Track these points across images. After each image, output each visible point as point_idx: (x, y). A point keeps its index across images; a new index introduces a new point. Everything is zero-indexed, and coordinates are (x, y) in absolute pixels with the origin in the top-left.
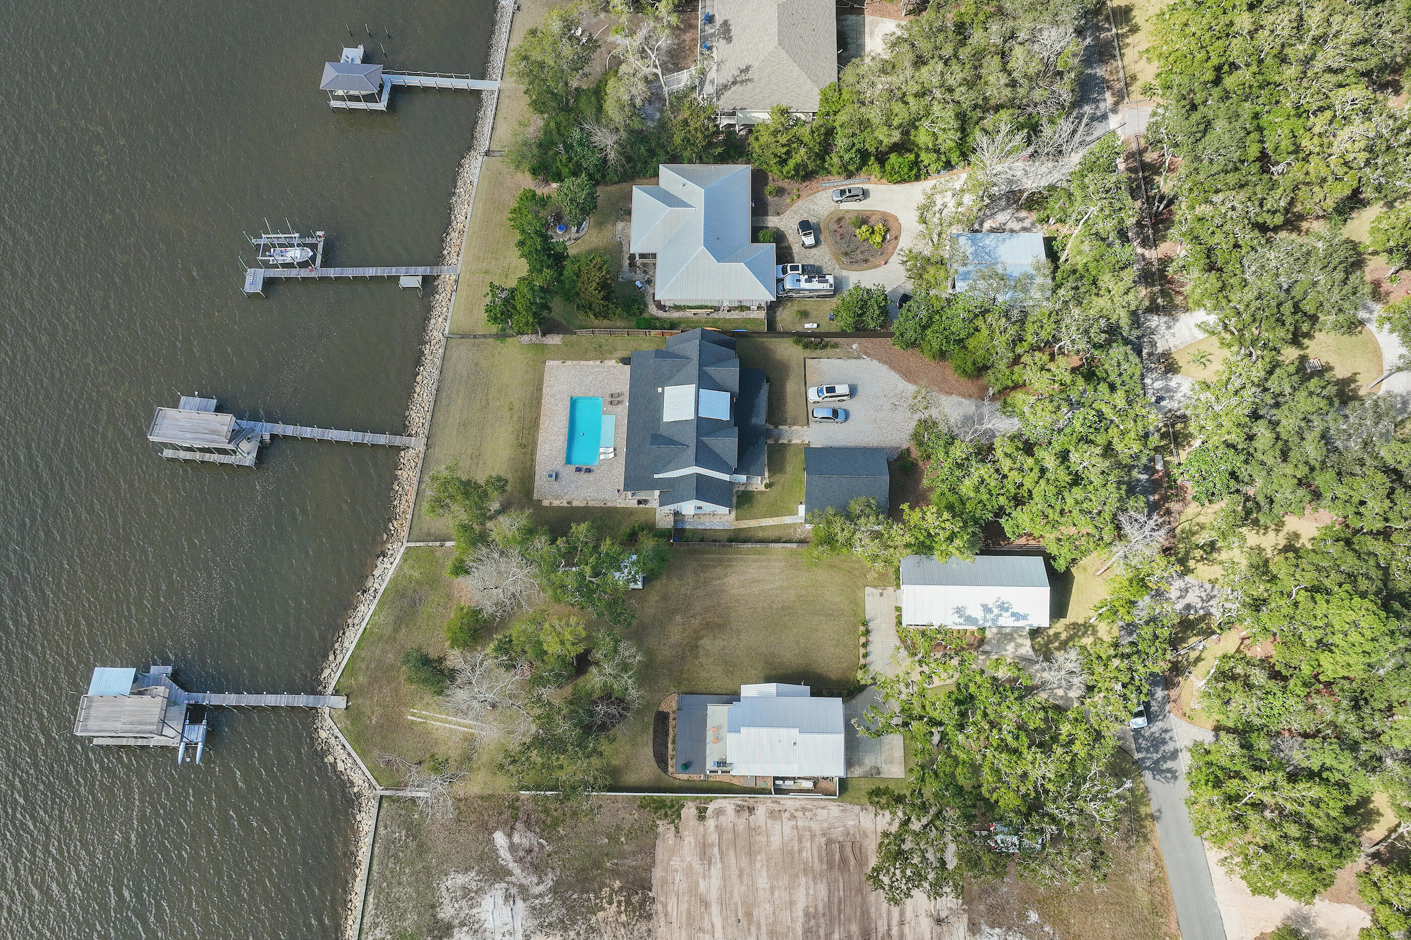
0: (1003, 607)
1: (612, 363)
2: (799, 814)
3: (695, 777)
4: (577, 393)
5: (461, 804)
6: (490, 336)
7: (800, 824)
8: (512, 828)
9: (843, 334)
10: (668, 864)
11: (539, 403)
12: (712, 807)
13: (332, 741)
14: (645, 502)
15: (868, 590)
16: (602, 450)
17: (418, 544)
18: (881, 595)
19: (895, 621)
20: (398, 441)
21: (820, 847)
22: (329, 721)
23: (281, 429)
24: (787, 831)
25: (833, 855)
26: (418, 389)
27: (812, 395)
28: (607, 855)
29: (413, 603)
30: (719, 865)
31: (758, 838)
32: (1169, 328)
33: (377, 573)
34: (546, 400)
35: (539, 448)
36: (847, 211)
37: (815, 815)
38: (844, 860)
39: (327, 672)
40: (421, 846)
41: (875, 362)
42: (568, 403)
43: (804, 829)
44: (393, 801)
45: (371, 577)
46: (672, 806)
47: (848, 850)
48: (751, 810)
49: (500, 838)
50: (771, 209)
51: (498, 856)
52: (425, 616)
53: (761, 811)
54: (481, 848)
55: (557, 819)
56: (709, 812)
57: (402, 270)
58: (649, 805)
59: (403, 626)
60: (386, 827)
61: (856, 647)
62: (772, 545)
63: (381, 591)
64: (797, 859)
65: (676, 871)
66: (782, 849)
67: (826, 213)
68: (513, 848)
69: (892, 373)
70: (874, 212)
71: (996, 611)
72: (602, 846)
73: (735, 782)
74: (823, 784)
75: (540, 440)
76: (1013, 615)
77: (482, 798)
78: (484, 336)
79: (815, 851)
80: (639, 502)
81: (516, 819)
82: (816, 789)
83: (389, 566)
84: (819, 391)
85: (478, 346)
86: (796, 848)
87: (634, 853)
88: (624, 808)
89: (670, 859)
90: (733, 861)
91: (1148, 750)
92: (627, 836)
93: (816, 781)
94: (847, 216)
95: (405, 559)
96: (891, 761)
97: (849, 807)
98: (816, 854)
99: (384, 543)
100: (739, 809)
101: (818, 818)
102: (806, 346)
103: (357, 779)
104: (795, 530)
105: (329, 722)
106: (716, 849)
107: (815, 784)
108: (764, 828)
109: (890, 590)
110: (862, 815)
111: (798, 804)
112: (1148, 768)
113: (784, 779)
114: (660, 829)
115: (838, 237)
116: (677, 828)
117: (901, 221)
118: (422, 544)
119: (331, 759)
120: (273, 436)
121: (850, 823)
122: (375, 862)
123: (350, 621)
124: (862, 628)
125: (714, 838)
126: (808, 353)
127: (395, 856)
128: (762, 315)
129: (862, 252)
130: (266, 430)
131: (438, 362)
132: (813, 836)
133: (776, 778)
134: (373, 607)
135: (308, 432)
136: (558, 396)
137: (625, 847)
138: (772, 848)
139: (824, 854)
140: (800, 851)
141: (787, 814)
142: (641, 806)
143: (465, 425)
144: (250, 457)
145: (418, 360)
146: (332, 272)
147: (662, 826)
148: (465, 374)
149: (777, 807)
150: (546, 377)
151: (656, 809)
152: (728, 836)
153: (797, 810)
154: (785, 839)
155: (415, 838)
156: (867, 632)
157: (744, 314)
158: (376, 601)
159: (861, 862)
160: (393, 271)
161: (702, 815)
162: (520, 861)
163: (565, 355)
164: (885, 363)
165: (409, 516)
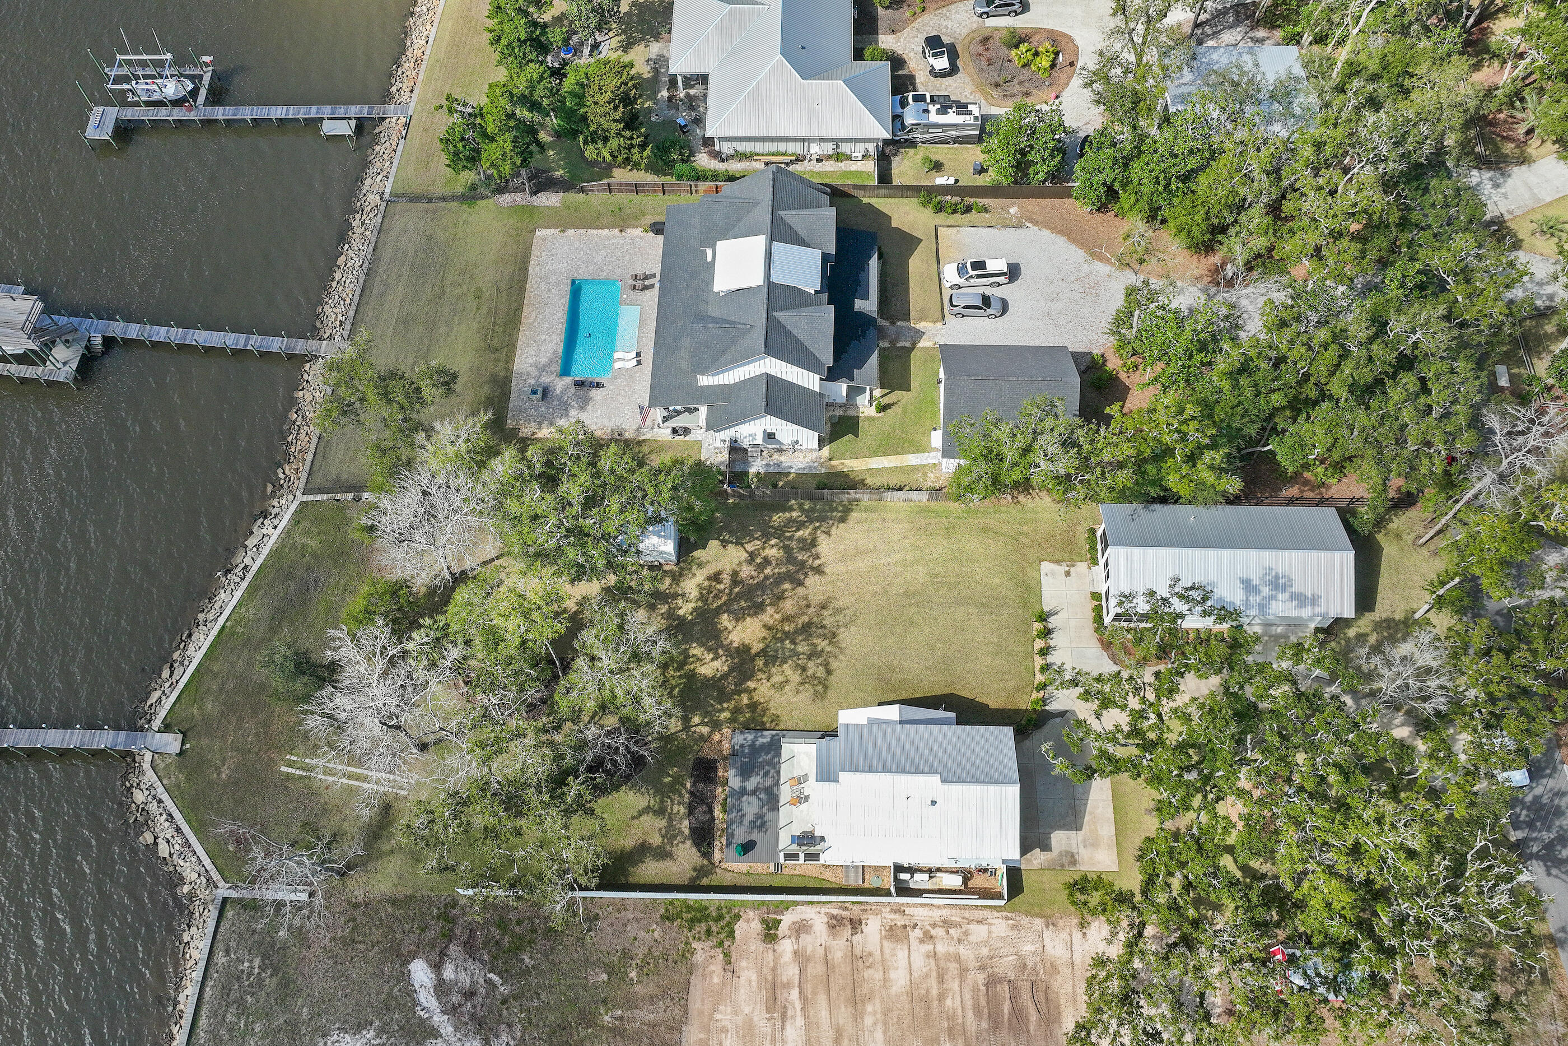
0: (1278, 583)
1: (638, 232)
2: (939, 932)
3: (759, 868)
4: (582, 273)
5: (358, 914)
6: (453, 198)
7: (941, 948)
8: (443, 954)
9: (995, 191)
10: (711, 1017)
11: (522, 290)
12: (787, 919)
13: (153, 807)
14: (686, 431)
15: (1046, 566)
16: (617, 355)
17: (319, 497)
18: (1068, 574)
19: (1091, 615)
20: (300, 346)
21: (975, 989)
22: (150, 774)
23: (118, 329)
24: (919, 961)
25: (999, 1004)
26: (338, 276)
27: (950, 274)
28: (605, 1002)
29: (305, 588)
30: (800, 1021)
31: (868, 973)
32: (1496, 186)
33: (251, 542)
34: (532, 283)
35: (518, 352)
36: (997, 29)
37: (966, 934)
38: (1018, 1014)
39: (155, 695)
40: (285, 984)
41: (1046, 233)
42: (567, 288)
43: (948, 957)
44: (245, 907)
45: (242, 551)
46: (720, 918)
47: (1025, 995)
48: (856, 924)
49: (420, 972)
50: (882, 25)
51: (416, 1003)
52: (323, 607)
53: (873, 927)
54: (386, 988)
55: (521, 938)
56: (783, 928)
57: (327, 110)
58: (679, 915)
59: (285, 624)
60: (227, 952)
61: (1029, 656)
62: (888, 495)
63: (255, 568)
64: (935, 1011)
65: (724, 1030)
66: (910, 994)
67: (965, 31)
68: (441, 988)
69: (1073, 247)
70: (1037, 31)
71: (1265, 591)
72: (596, 986)
73: (828, 875)
74: (979, 881)
75: (521, 339)
76: (1295, 597)
77: (394, 901)
78: (444, 199)
79: (968, 996)
80: (675, 431)
81: (449, 937)
82: (966, 890)
83: (271, 530)
84: (961, 270)
85: (434, 212)
86: (934, 992)
87: (652, 999)
88: (637, 920)
89: (714, 1010)
90: (824, 1014)
91: (1530, 825)
92: (640, 968)
93: (967, 876)
94: (997, 36)
95: (297, 519)
96: (1093, 843)
97: (1025, 920)
98: (969, 1003)
99: (266, 498)
100: (835, 924)
101: (973, 938)
102: (940, 209)
103: (189, 871)
104: (925, 475)
105: (150, 776)
106: (795, 993)
107: (966, 880)
108: (877, 953)
109: (1082, 567)
110: (1047, 934)
111: (936, 915)
112: (1537, 856)
113: (912, 870)
114: (699, 957)
115: (984, 63)
116: (727, 955)
117: (1079, 41)
118: (325, 497)
119: (148, 838)
120: (109, 342)
121: (1028, 948)
122: (204, 1012)
123: (201, 617)
124: (1038, 626)
125: (791, 972)
126: (942, 218)
127: (240, 1002)
128: (870, 166)
129: (1021, 83)
130: (96, 330)
131: (371, 236)
132: (963, 971)
133: (899, 868)
134: (238, 594)
135: (160, 333)
136: (553, 279)
137: (637, 988)
138: (894, 990)
139: (983, 1002)
140: (942, 997)
141: (918, 933)
142: (667, 918)
143: (405, 322)
144: (67, 368)
145: (343, 235)
146: (220, 113)
147: (702, 951)
148: (411, 252)
149: (900, 920)
150: (535, 252)
151: (693, 922)
152: (816, 969)
153: (934, 925)
154: (915, 975)
155: (276, 971)
156: (1047, 633)
157: (843, 166)
158: (244, 585)
159: (1050, 1017)
160: (313, 112)
161: (770, 933)
162: (452, 1011)
163: (564, 222)
164: (1061, 233)
165: (309, 457)
